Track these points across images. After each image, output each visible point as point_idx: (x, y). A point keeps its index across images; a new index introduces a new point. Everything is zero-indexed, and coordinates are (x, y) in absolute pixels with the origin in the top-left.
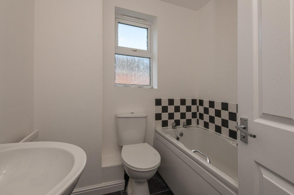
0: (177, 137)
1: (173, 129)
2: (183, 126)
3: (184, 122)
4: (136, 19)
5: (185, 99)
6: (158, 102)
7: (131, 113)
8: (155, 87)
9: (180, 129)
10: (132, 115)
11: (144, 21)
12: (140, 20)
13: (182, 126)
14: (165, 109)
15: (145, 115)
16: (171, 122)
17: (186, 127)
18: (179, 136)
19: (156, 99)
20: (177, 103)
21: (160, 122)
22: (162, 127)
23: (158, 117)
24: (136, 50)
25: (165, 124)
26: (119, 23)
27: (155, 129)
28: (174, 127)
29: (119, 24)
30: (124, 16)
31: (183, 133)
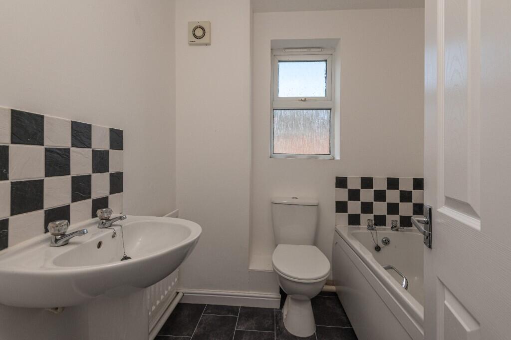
0: (377, 246)
1: (369, 231)
2: (392, 228)
3: (392, 221)
4: (305, 50)
5: (398, 179)
6: (341, 182)
7: (293, 198)
8: (338, 158)
9: (385, 232)
10: (295, 201)
11: (320, 50)
12: (312, 50)
13: (390, 227)
14: (354, 195)
15: (314, 202)
16: (366, 218)
17: (397, 230)
18: (381, 244)
19: (337, 178)
20: (380, 184)
21: (344, 217)
22: (349, 225)
23: (341, 207)
24: (305, 100)
25: (354, 220)
26: (279, 61)
27: (336, 228)
28: (370, 228)
29: (280, 64)
30: (287, 50)
31: (390, 238)
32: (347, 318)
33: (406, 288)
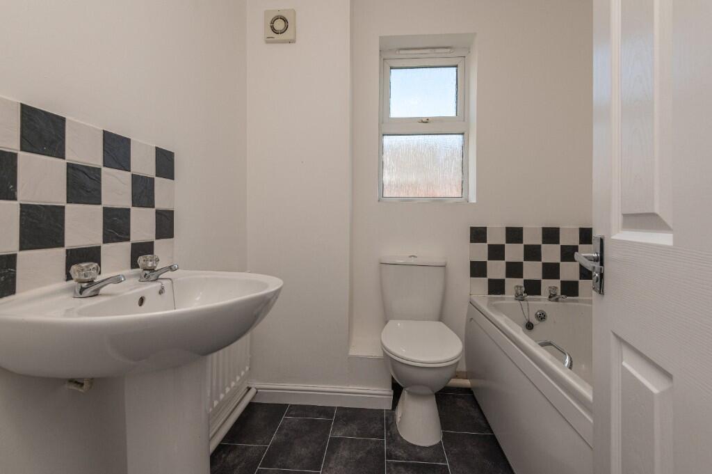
0: (529, 322)
1: (517, 302)
2: (550, 297)
3: (550, 287)
4: (427, 51)
5: (558, 229)
6: (478, 235)
7: (411, 256)
8: (473, 199)
9: (540, 303)
10: (413, 261)
11: (449, 50)
12: (438, 51)
13: (547, 297)
14: (496, 252)
15: (440, 261)
16: (512, 284)
17: (557, 300)
18: (534, 320)
19: (472, 229)
20: (532, 237)
21: (482, 283)
22: (489, 294)
23: (478, 269)
24: (426, 121)
25: (496, 287)
26: (391, 68)
27: (470, 299)
28: (519, 297)
29: (392, 70)
30: (402, 52)
31: (548, 314)
32: (487, 422)
33: (570, 367)
